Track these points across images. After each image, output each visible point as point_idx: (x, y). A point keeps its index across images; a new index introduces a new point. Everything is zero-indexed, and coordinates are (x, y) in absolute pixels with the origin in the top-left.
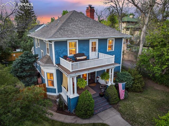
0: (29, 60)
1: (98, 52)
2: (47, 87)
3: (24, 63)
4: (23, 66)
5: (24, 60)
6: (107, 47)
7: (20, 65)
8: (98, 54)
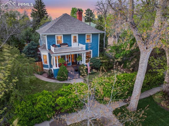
0: (33, 47)
1: (79, 43)
2: (43, 64)
3: (30, 49)
4: (30, 50)
5: (30, 47)
6: (85, 40)
7: (28, 50)
8: (79, 44)
